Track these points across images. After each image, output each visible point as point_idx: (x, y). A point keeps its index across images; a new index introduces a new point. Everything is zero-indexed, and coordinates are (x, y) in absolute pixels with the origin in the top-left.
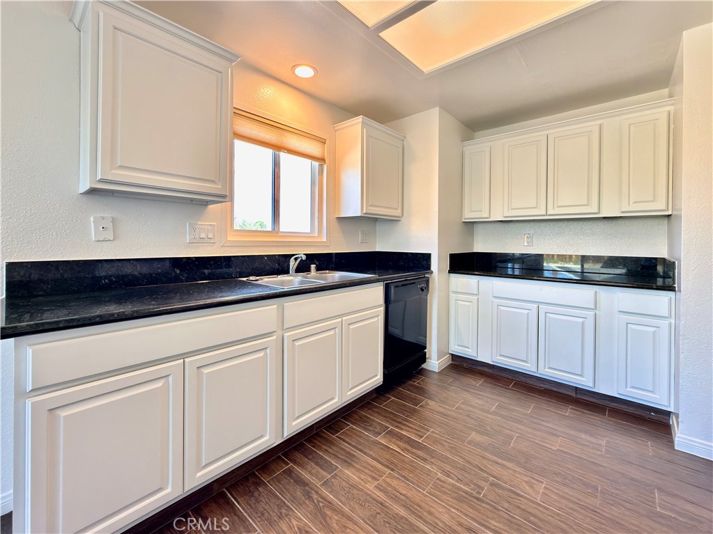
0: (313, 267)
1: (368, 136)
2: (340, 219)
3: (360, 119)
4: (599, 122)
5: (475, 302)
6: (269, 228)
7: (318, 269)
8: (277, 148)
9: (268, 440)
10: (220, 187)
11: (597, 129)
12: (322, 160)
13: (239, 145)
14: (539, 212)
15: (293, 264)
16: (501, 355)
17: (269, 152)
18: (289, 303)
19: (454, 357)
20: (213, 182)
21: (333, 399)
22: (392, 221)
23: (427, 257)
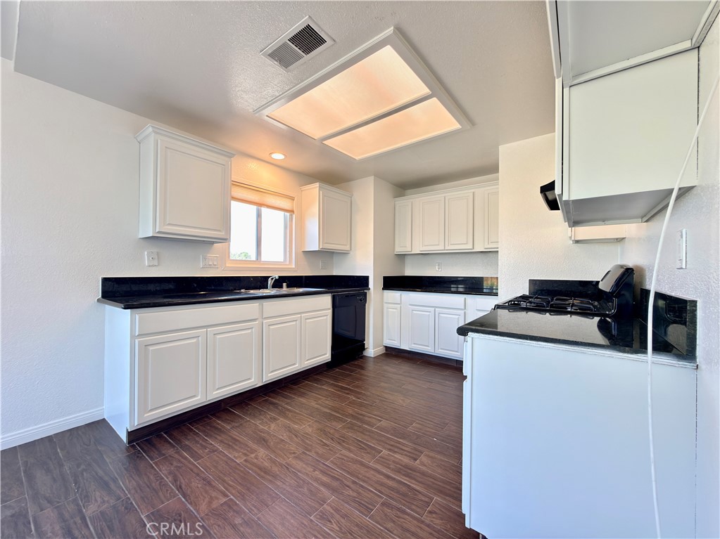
0: (285, 284)
1: (324, 196)
2: (306, 253)
3: (317, 185)
4: (473, 190)
5: (399, 310)
6: (254, 258)
7: (288, 287)
8: (260, 205)
9: (254, 382)
10: (223, 233)
11: (472, 194)
12: (292, 211)
13: (234, 203)
14: (439, 248)
15: (270, 282)
16: (414, 344)
17: (254, 208)
18: (266, 303)
19: (387, 348)
20: (219, 231)
21: (294, 364)
22: (344, 254)
23: (366, 278)
